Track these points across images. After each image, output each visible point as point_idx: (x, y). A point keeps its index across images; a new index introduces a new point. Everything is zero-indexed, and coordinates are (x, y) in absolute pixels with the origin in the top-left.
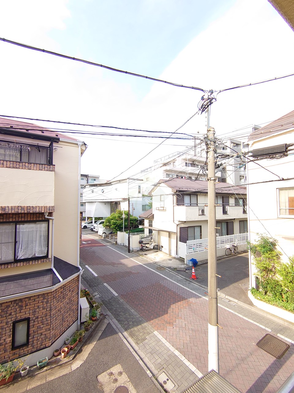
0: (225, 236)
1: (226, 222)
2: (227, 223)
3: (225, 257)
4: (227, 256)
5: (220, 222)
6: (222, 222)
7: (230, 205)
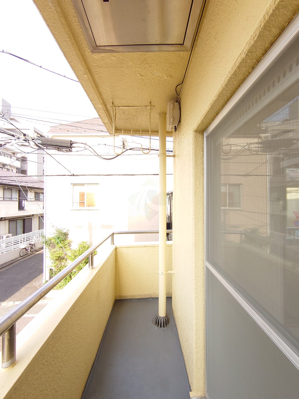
0: (20, 235)
1: (22, 219)
2: (24, 220)
3: (19, 259)
4: (22, 258)
5: (15, 220)
6: (17, 220)
7: (28, 200)
